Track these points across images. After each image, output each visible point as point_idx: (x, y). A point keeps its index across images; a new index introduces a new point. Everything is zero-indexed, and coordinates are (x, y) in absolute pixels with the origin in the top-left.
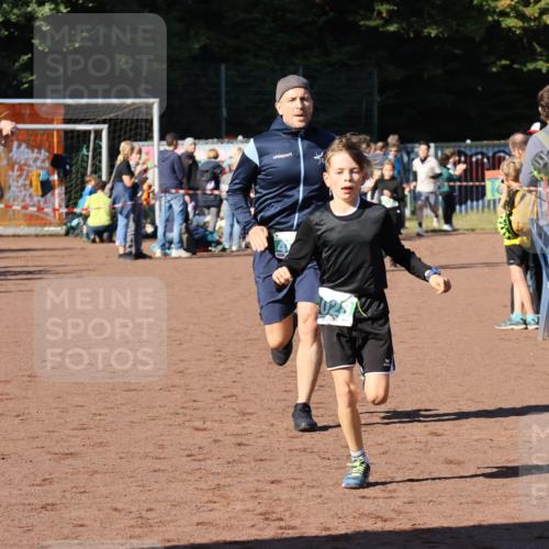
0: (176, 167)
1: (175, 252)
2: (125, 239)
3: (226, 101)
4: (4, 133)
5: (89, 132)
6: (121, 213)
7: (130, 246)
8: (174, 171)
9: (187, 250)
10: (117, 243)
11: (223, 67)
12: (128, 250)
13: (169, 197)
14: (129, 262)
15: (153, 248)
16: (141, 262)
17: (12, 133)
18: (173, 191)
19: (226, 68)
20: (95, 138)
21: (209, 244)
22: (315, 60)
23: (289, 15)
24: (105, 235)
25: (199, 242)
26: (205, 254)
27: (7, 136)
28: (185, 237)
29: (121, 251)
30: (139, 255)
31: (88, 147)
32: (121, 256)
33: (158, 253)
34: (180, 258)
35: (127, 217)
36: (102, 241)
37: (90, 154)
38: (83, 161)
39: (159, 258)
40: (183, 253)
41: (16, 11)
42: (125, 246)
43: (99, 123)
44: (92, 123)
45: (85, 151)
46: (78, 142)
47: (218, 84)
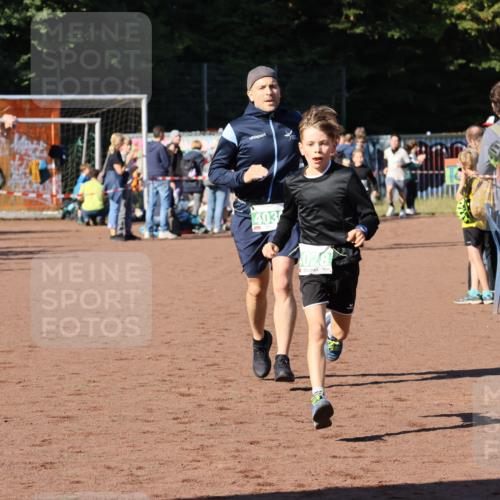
0: (162, 157)
1: (163, 234)
2: (116, 222)
3: (208, 98)
4: (7, 126)
6: (112, 198)
7: (121, 229)
8: (160, 160)
9: (172, 232)
10: (109, 226)
11: (205, 66)
12: (119, 232)
13: (156, 184)
14: (120, 243)
15: (142, 230)
16: (131, 243)
17: (14, 126)
18: (160, 178)
19: (208, 68)
20: (89, 131)
21: (193, 226)
22: (289, 60)
23: (265, 20)
24: (98, 219)
25: (183, 225)
26: (189, 235)
27: (9, 129)
28: (171, 220)
29: (113, 233)
30: (130, 237)
31: (82, 139)
32: (113, 237)
33: (146, 234)
34: (166, 239)
35: (118, 202)
36: (95, 224)
37: (85, 145)
38: (78, 151)
39: (147, 240)
40: (169, 235)
41: (16, 15)
42: (116, 229)
43: (92, 117)
44: (86, 117)
45: (79, 143)
46: (74, 134)
47: (200, 82)
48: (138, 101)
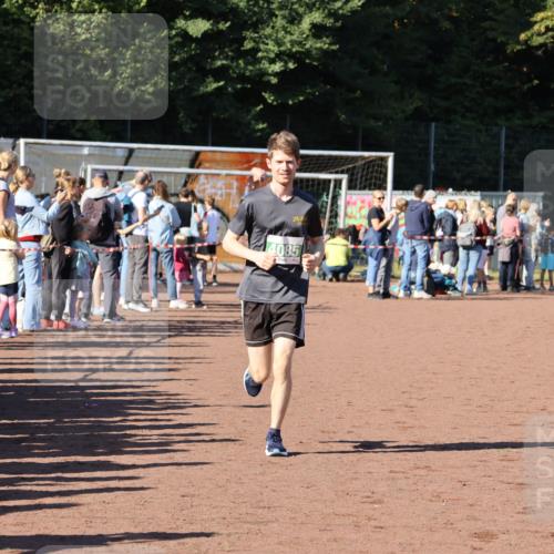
1: (418, 293)
2: (375, 280)
3: (434, 156)
4: (255, 179)
5: (329, 181)
6: (371, 255)
7: (379, 286)
10: (367, 283)
11: (433, 125)
12: (377, 289)
13: (415, 243)
15: (395, 288)
17: (262, 180)
18: (419, 237)
19: (436, 127)
20: (335, 187)
21: (447, 288)
24: (341, 275)
25: (437, 286)
26: (443, 296)
27: (258, 182)
28: (426, 279)
29: (371, 291)
30: (386, 295)
31: (328, 195)
32: (371, 295)
34: (421, 299)
35: (378, 259)
36: (338, 280)
37: (329, 201)
38: (322, 206)
39: (402, 299)
40: (424, 295)
42: (374, 287)
43: (337, 173)
44: (331, 173)
45: (325, 198)
46: (318, 189)
47: (428, 141)
48: (384, 159)
